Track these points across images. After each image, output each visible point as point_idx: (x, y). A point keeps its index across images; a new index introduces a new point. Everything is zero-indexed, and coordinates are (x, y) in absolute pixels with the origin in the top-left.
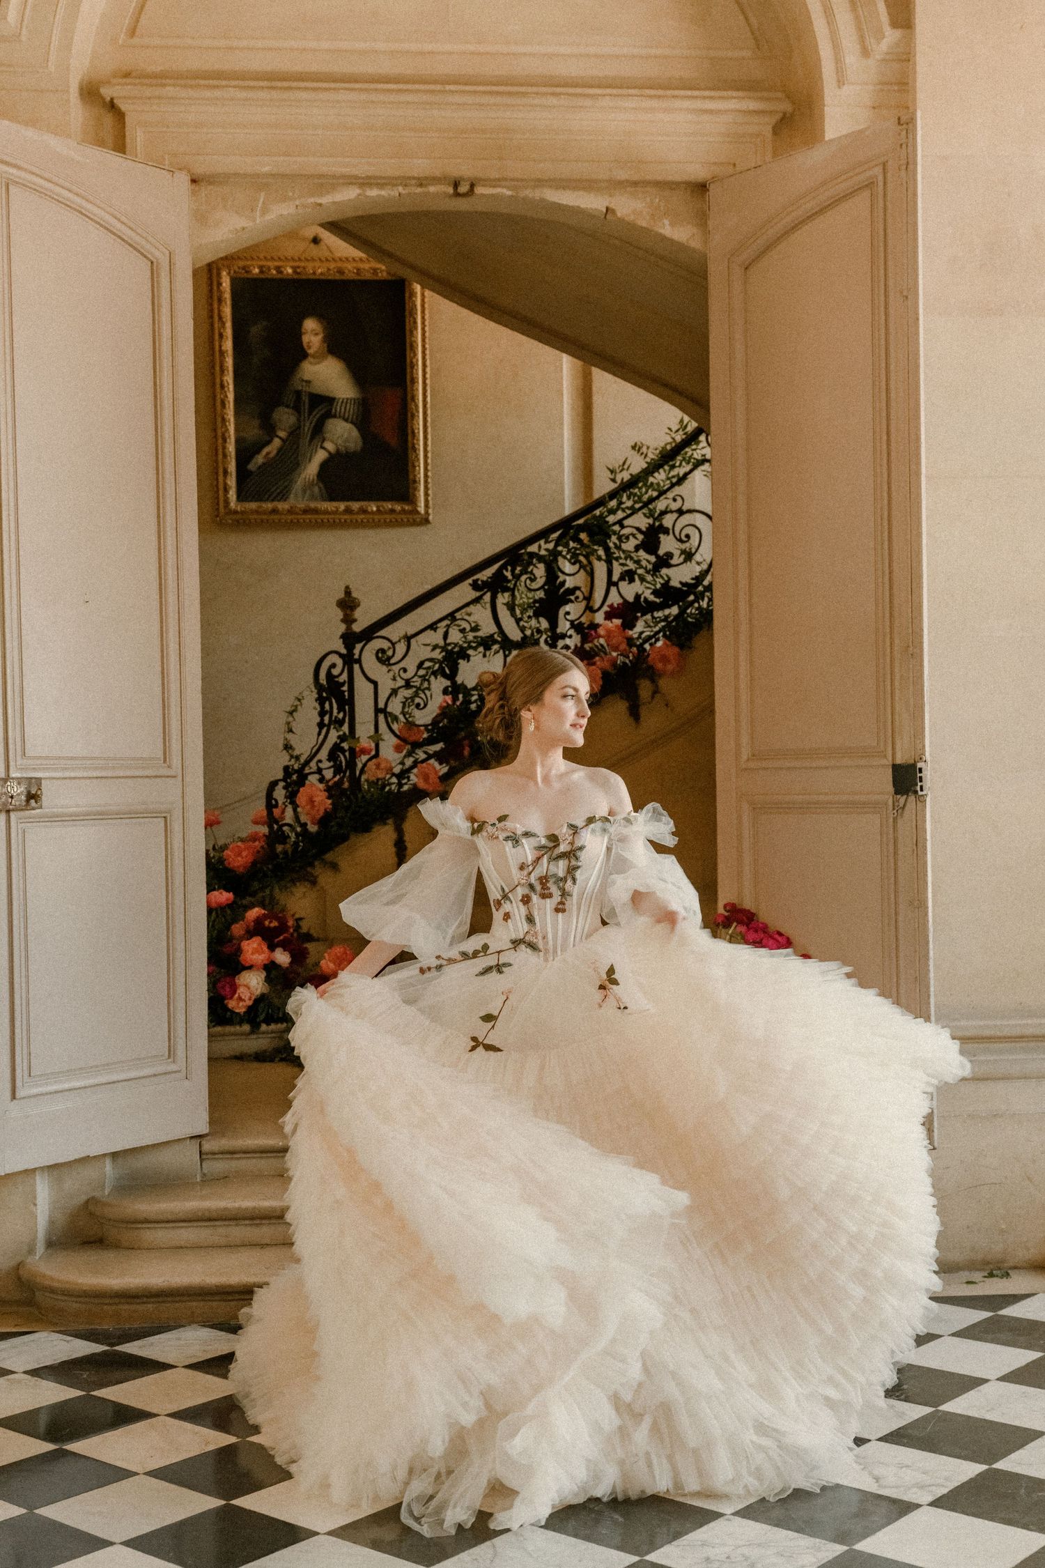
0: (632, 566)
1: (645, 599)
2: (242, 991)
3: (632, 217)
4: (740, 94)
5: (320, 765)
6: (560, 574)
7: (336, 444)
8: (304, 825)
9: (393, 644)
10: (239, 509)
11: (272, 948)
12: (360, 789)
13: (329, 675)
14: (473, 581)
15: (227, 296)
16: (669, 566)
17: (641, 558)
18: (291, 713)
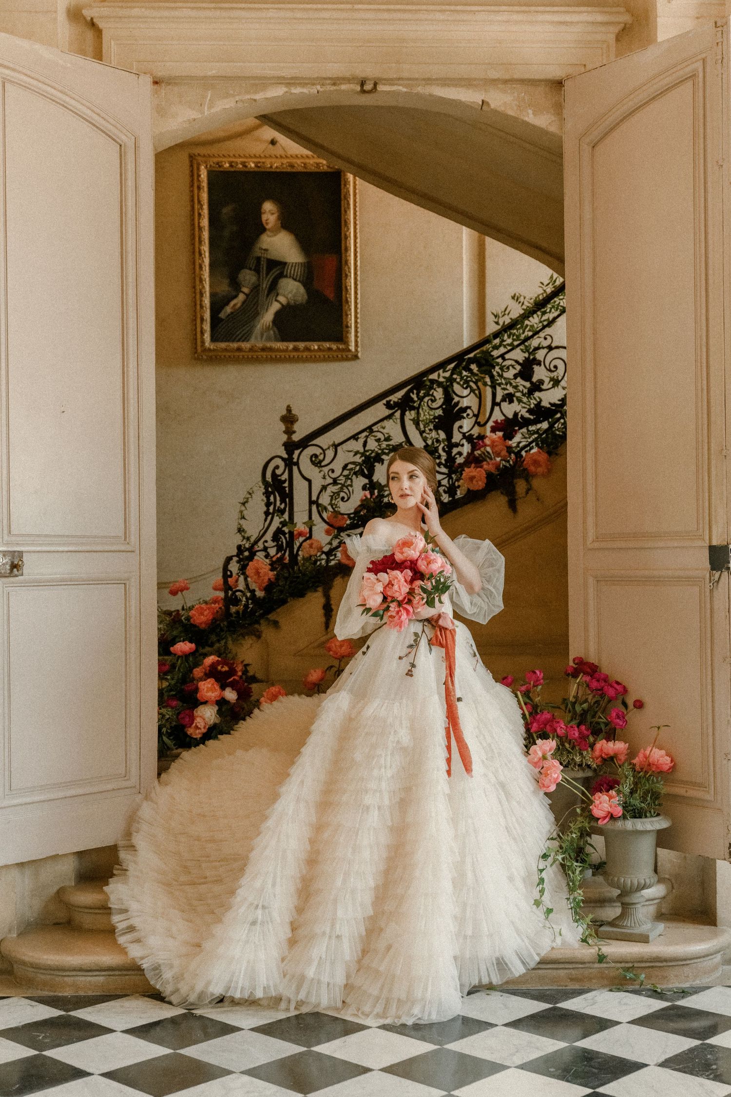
0: (511, 390)
1: (522, 417)
2: (199, 722)
3: (503, 109)
4: (590, 9)
5: (266, 544)
6: (455, 396)
7: (287, 298)
8: (253, 592)
9: (324, 451)
10: (212, 347)
11: (223, 688)
12: (297, 563)
13: (274, 475)
14: (387, 401)
15: (205, 184)
16: (541, 390)
17: (518, 384)
18: (244, 504)
